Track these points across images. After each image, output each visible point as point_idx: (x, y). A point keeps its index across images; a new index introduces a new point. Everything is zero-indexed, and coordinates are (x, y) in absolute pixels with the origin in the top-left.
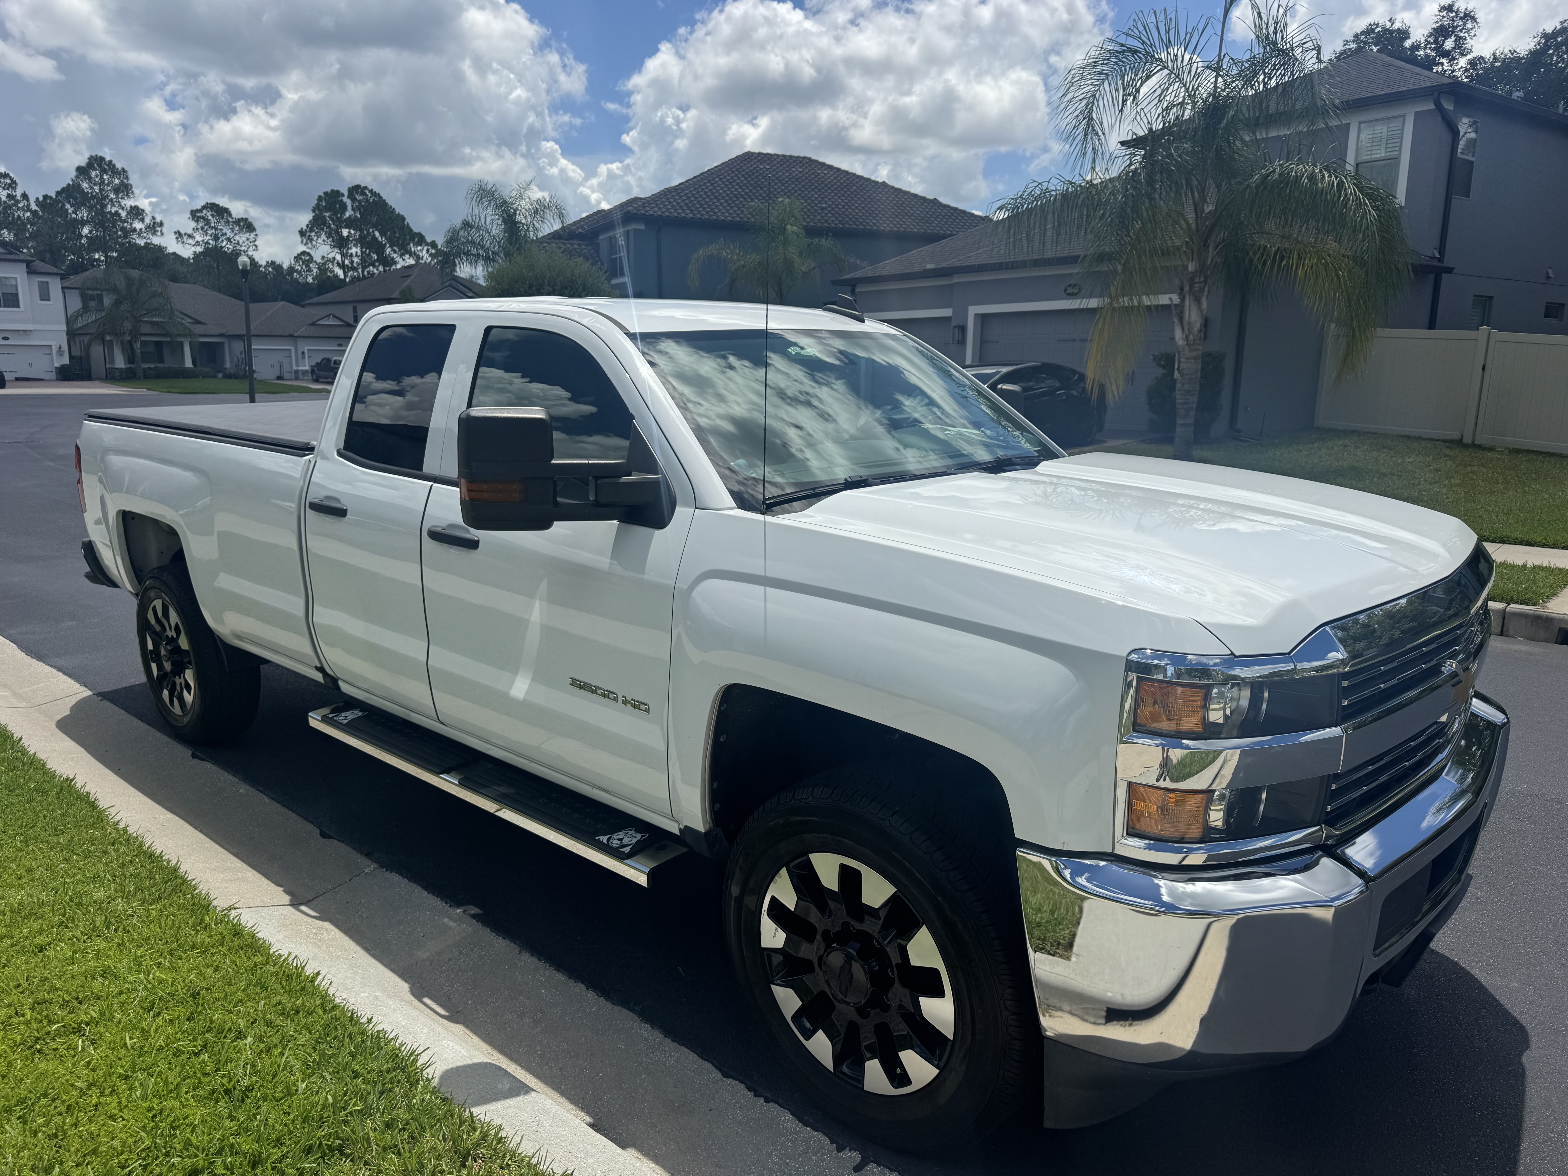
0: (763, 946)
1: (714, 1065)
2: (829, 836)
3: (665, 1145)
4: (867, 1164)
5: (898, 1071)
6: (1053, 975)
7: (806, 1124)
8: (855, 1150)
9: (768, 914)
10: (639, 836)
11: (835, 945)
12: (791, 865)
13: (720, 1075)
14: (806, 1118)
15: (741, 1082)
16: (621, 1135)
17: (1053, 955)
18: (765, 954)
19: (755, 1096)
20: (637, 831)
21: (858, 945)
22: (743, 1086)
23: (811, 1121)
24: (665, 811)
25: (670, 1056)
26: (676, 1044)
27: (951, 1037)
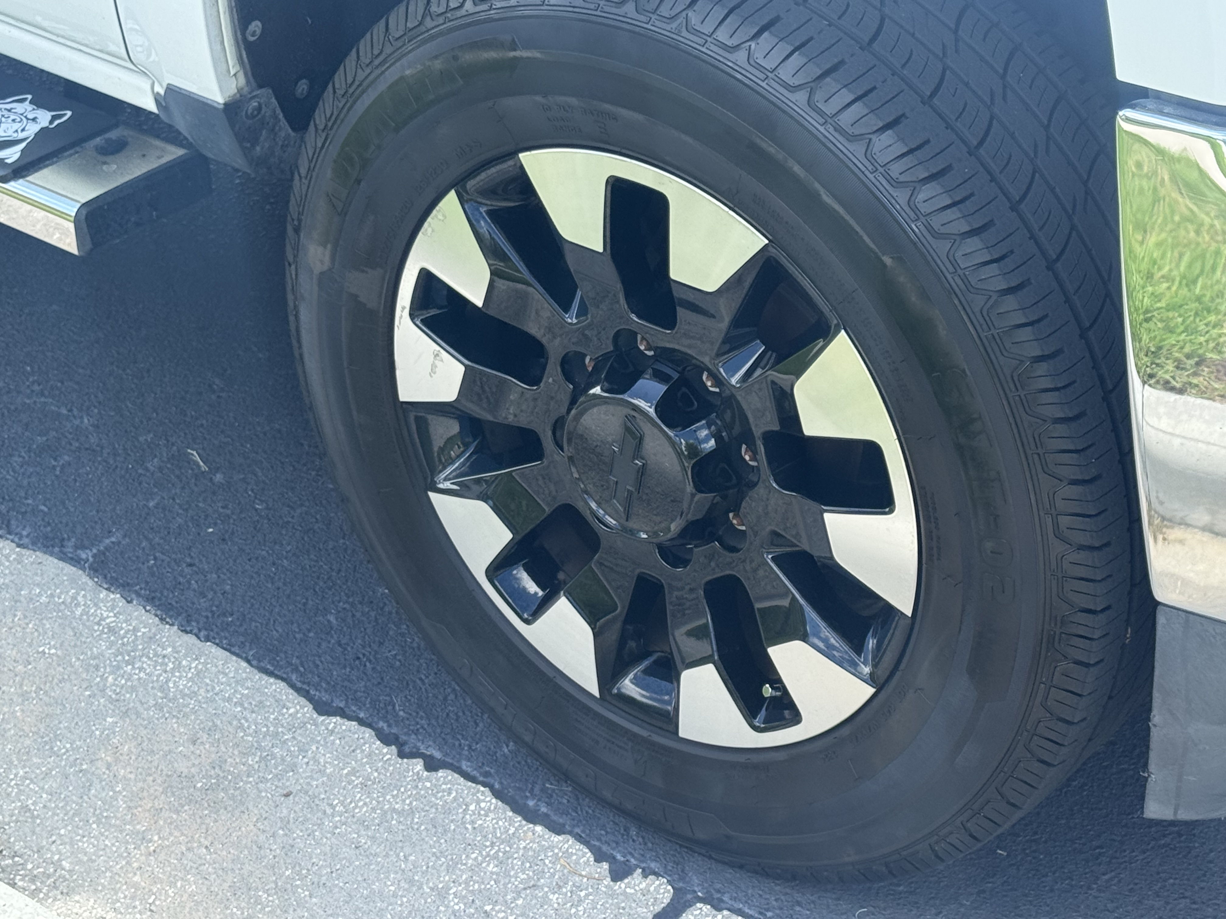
0: (404, 396)
1: (292, 686)
2: (573, 101)
3: (172, 884)
4: (688, 905)
5: (767, 691)
6: (1177, 442)
7: (531, 817)
8: (657, 874)
9: (412, 316)
10: (44, 118)
11: (597, 390)
12: (471, 184)
13: (308, 708)
14: (531, 803)
15: (362, 722)
16: (58, 865)
17: (1181, 391)
18: (412, 416)
19: (402, 755)
20: (38, 103)
21: (660, 389)
22: (368, 733)
23: (544, 809)
24: (112, 48)
25: (178, 667)
26: (190, 639)
27: (907, 609)
